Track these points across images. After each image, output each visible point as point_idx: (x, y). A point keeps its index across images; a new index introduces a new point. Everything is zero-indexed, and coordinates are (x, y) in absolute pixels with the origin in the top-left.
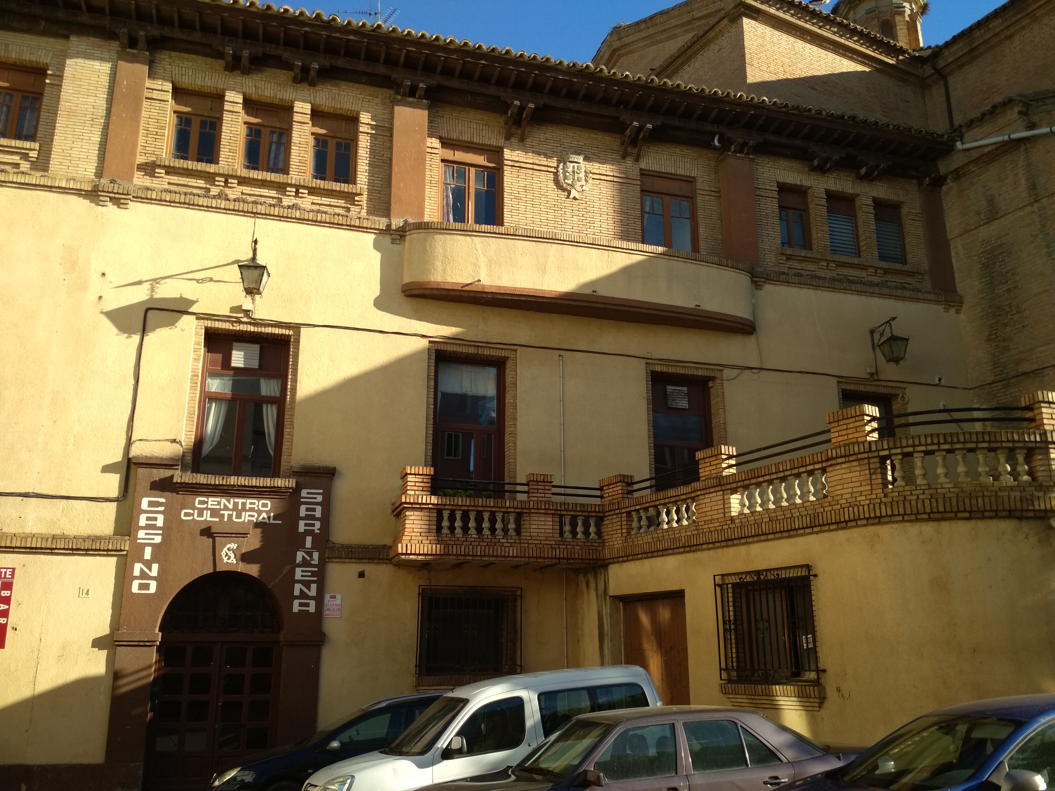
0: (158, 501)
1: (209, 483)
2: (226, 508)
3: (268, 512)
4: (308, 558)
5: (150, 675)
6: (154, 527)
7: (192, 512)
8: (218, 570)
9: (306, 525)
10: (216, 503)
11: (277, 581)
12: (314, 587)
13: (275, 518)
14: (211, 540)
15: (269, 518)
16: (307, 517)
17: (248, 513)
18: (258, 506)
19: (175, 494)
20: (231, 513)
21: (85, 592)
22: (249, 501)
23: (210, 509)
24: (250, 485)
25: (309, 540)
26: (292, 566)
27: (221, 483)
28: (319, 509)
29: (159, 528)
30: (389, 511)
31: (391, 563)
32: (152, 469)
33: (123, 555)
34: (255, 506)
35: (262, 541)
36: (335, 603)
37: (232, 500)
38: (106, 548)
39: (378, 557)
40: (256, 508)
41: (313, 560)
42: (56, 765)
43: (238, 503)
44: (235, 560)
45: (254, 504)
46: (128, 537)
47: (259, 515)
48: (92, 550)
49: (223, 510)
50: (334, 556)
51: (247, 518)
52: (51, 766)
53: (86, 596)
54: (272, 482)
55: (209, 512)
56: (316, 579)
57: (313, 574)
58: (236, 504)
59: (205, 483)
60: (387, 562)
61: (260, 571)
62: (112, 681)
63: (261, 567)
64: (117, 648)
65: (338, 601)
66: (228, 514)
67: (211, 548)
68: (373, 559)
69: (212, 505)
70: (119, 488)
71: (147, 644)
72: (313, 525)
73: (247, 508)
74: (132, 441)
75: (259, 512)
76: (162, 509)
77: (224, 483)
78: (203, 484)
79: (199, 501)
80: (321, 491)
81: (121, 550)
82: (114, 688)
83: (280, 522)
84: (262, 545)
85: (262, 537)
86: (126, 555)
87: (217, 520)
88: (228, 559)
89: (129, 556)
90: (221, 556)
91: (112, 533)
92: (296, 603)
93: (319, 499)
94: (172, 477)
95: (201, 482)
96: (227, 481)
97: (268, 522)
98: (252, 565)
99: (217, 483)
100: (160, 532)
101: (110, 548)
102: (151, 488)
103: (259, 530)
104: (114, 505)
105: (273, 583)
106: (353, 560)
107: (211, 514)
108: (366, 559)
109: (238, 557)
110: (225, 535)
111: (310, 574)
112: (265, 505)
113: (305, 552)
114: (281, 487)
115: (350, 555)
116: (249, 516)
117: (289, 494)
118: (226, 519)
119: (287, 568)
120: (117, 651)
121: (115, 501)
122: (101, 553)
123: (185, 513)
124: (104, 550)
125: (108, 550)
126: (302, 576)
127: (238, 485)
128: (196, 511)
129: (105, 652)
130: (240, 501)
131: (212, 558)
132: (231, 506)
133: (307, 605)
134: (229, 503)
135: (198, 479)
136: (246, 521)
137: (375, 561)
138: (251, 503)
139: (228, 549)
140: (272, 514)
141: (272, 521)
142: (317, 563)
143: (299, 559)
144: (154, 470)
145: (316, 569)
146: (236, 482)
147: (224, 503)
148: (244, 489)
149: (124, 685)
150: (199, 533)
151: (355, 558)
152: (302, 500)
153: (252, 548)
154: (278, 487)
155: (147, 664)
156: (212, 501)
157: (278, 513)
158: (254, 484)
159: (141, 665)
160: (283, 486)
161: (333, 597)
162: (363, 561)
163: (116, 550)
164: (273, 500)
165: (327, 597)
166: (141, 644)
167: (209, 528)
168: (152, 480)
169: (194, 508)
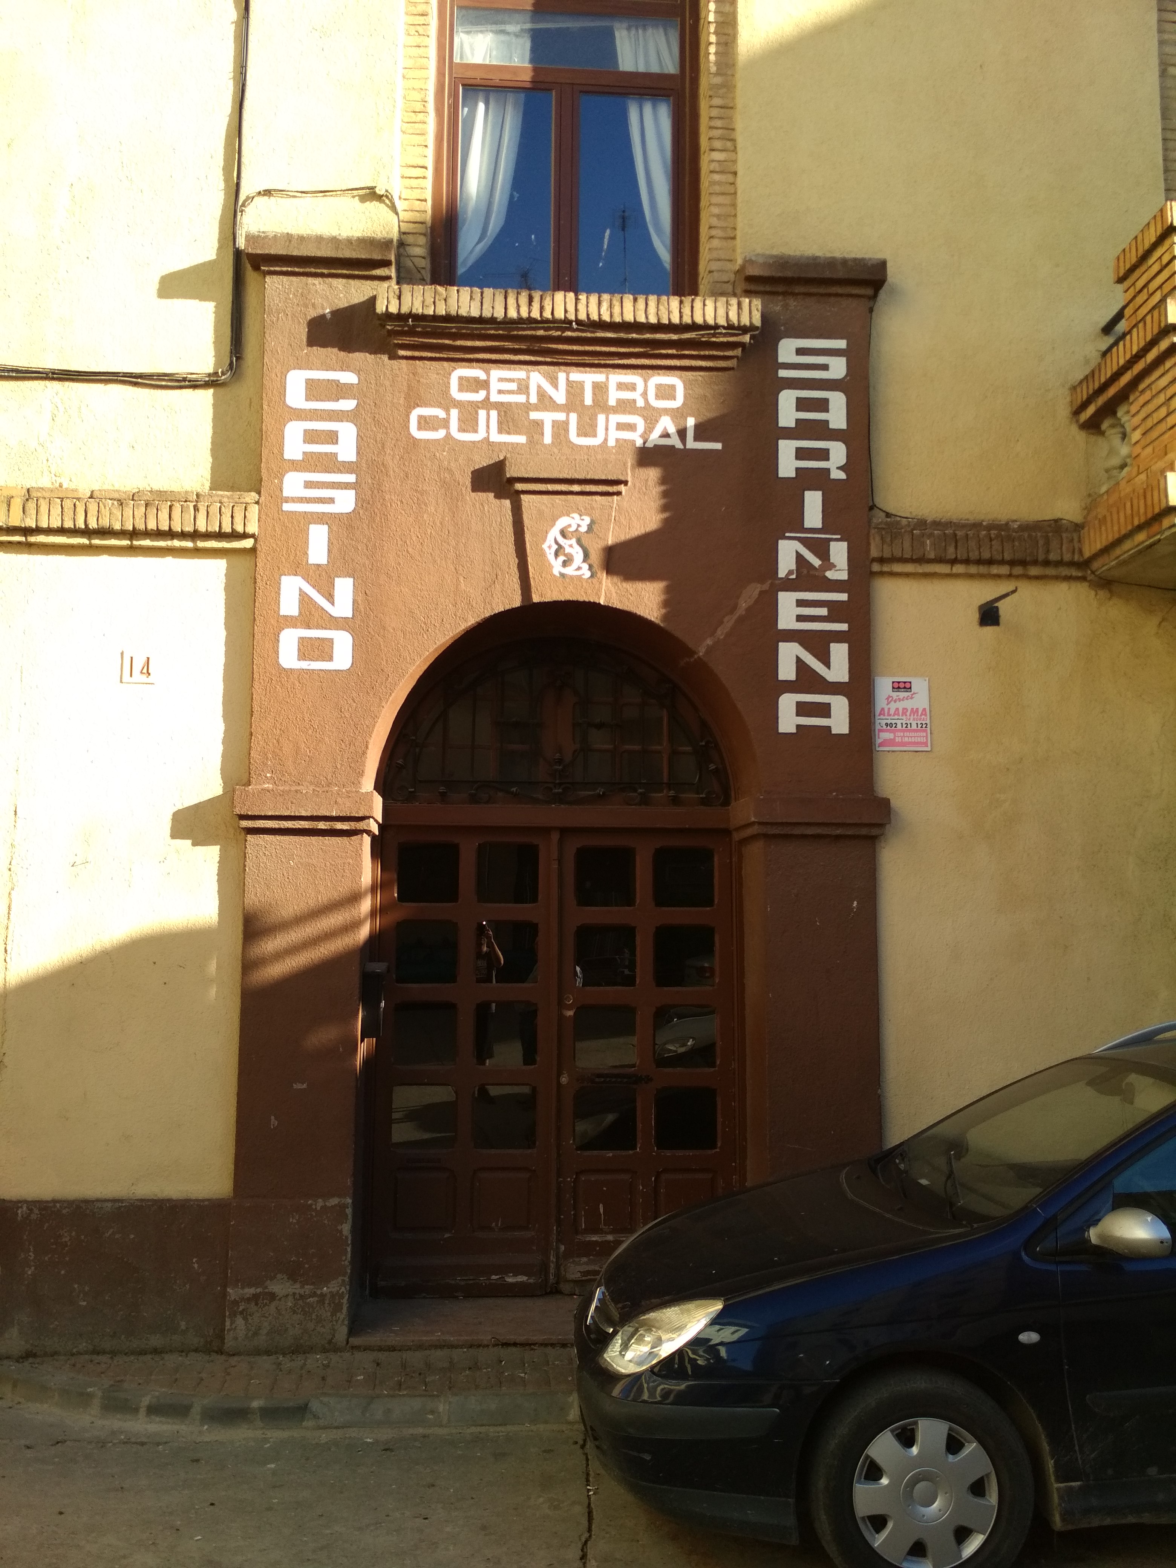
0: (337, 383)
1: (487, 314)
2: (545, 402)
3: (677, 414)
4: (816, 562)
5: (355, 925)
6: (329, 463)
7: (440, 413)
8: (536, 599)
9: (801, 454)
10: (513, 386)
11: (720, 633)
12: (839, 652)
13: (701, 433)
14: (507, 503)
15: (682, 433)
16: (803, 430)
17: (615, 419)
18: (645, 394)
19: (385, 358)
20: (561, 416)
21: (138, 665)
22: (616, 377)
23: (498, 406)
24: (617, 319)
25: (813, 501)
26: (766, 586)
27: (524, 314)
28: (838, 401)
29: (347, 467)
30: (1064, 411)
31: (1083, 579)
32: (310, 280)
33: (244, 551)
34: (636, 396)
35: (664, 508)
36: (909, 704)
37: (562, 376)
38: (189, 528)
39: (1041, 557)
40: (640, 403)
41: (832, 566)
42: (86, 1202)
43: (581, 385)
44: (585, 566)
45: (632, 387)
46: (254, 496)
47: (651, 424)
48: (147, 534)
49: (536, 408)
50: (898, 553)
51: (614, 435)
52: (70, 1203)
53: (144, 678)
54: (687, 311)
55: (494, 414)
56: (844, 627)
57: (836, 612)
58: (575, 390)
59: (475, 313)
60: (1075, 573)
61: (666, 604)
62: (240, 942)
63: (668, 590)
64: (249, 837)
65: (920, 698)
66: (555, 423)
67: (509, 529)
68: (1023, 563)
69: (500, 392)
70: (217, 342)
71: (339, 826)
72: (824, 455)
73: (612, 402)
74: (242, 197)
75: (651, 416)
76: (348, 405)
77: (536, 314)
78: (470, 320)
79: (461, 378)
80: (842, 344)
81: (235, 535)
82: (248, 966)
83: (718, 446)
84: (666, 521)
85: (665, 494)
86: (253, 550)
87: (521, 439)
88: (565, 564)
89: (261, 555)
90: (542, 554)
91: (207, 485)
92: (787, 703)
93: (838, 368)
94: (373, 300)
95: (463, 312)
96: (542, 308)
97: (679, 445)
98: (640, 585)
99: (513, 314)
100: (351, 478)
101: (202, 527)
102: (313, 341)
103: (653, 474)
104: (207, 395)
105: (709, 642)
106: (959, 569)
107: (500, 423)
108: (1002, 562)
109: (596, 557)
110: (550, 487)
111: (823, 611)
112: (666, 392)
113: (803, 541)
114: (716, 327)
115: (951, 550)
116: (621, 427)
117: (738, 352)
118: (548, 439)
119: (751, 594)
120: (249, 850)
121: (206, 385)
122: (176, 543)
123: (420, 418)
124: (183, 535)
125: (195, 535)
126: (800, 618)
127: (579, 322)
128: (454, 413)
129: (212, 853)
130: (588, 378)
131: (514, 561)
132: (560, 397)
133: (824, 710)
134: (555, 385)
135: (453, 301)
136: (611, 443)
137: (1034, 571)
138: (621, 386)
139: (563, 533)
140: (691, 422)
141: (691, 444)
142: (844, 576)
143: (786, 564)
144: (317, 281)
145: (844, 597)
146: (571, 308)
147: (539, 387)
148: (600, 334)
149: (279, 955)
150: (468, 482)
151: (967, 562)
152: (783, 373)
153: (637, 529)
154: (706, 327)
155: (343, 889)
156: (501, 380)
157: (710, 415)
158: (629, 317)
159: (326, 893)
160: (722, 322)
161: (902, 687)
162: (995, 570)
163: (220, 535)
164: (690, 374)
165: (883, 687)
166: (322, 825)
167: (500, 466)
168: (313, 314)
169: (448, 403)
